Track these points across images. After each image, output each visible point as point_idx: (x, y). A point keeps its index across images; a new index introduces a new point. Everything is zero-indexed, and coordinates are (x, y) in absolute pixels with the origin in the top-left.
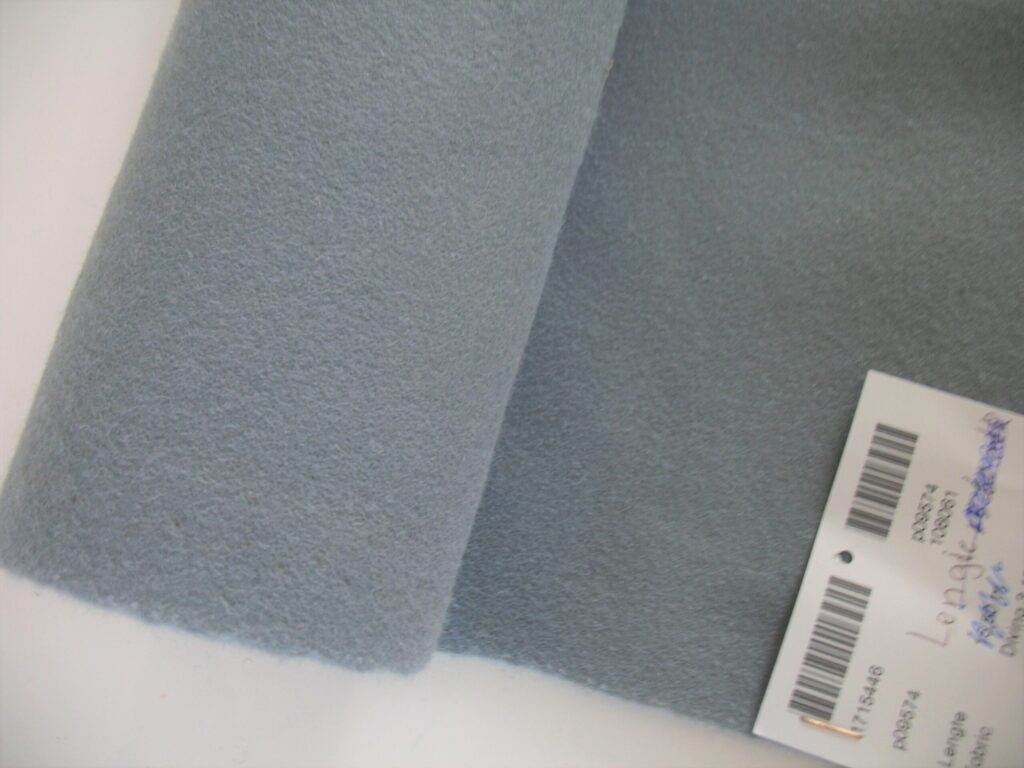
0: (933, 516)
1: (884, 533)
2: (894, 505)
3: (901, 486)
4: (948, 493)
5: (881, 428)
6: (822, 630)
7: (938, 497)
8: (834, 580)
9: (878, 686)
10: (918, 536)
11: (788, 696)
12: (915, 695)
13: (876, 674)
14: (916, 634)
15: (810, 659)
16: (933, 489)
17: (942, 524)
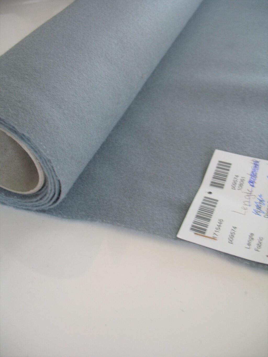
0: (238, 183)
1: (222, 188)
2: (225, 181)
3: (227, 176)
4: (242, 177)
5: (220, 162)
6: (201, 209)
7: (239, 179)
8: (206, 197)
9: (222, 225)
10: (234, 188)
11: (190, 226)
12: (235, 228)
13: (221, 222)
14: (234, 212)
15: (197, 217)
16: (237, 176)
17: (241, 185)
